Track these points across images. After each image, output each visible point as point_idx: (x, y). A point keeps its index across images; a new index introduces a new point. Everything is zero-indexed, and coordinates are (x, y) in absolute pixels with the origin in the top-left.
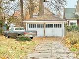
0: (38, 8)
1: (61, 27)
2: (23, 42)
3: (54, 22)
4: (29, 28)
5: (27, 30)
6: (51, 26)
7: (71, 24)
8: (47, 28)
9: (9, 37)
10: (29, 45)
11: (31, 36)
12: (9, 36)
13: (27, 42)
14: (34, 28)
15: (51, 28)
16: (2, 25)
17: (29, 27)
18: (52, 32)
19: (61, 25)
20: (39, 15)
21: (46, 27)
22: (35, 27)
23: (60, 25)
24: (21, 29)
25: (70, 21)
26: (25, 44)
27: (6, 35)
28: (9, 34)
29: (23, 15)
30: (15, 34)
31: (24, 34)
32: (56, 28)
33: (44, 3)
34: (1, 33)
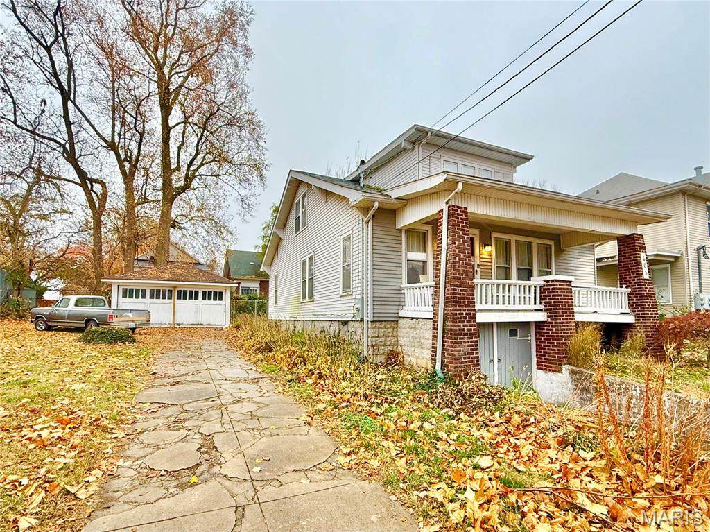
0: (152, 242)
1: (221, 299)
2: (108, 347)
3: (201, 286)
4: (122, 300)
5: (114, 306)
6: (193, 295)
7: (246, 290)
8: (182, 301)
9: (49, 328)
10: (130, 357)
11: (132, 325)
12: (50, 325)
13: (120, 346)
14: (140, 300)
15: (193, 301)
16: (19, 287)
17: (124, 296)
18: (196, 312)
19: (221, 294)
20: (152, 260)
21: (179, 298)
22: (143, 297)
23: (218, 296)
24: (94, 303)
25: (243, 285)
26: (118, 357)
27: (37, 319)
28: (51, 316)
29: (101, 259)
30: (71, 317)
31: (106, 320)
32: (207, 301)
33: (172, 230)
34: (11, 311)
